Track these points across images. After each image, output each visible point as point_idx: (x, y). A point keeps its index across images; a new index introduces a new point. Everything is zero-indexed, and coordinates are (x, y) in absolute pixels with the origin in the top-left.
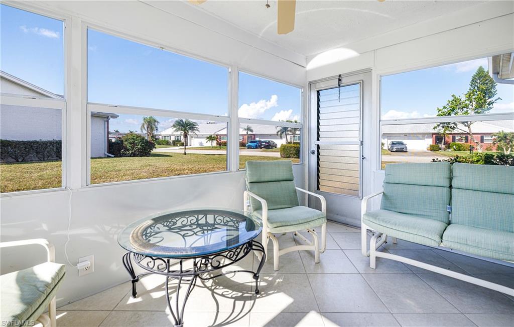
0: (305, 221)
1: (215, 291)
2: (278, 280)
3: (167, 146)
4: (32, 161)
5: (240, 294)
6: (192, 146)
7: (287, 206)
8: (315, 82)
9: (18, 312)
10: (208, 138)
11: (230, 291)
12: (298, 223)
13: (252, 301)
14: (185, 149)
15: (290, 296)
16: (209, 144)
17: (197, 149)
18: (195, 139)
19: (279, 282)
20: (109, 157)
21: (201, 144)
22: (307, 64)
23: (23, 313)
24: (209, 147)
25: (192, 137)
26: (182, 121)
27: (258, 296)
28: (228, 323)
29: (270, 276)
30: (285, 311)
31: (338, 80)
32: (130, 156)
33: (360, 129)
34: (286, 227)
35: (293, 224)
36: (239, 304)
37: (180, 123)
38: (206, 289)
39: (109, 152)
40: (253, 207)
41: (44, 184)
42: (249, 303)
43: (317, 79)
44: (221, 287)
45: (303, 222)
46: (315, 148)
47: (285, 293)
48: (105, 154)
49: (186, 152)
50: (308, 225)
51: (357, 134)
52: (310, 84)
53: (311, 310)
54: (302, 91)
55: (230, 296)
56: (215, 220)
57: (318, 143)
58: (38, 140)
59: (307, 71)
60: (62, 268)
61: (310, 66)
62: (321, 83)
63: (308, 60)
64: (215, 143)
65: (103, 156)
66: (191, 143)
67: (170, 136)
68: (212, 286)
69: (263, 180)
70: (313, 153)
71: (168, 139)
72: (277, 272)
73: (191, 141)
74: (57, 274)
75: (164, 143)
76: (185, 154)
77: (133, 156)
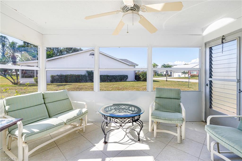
0: (169, 119)
1: (127, 134)
2: (152, 141)
3: (162, 77)
4: (113, 82)
5: (133, 138)
6: (174, 77)
7: (172, 111)
8: (209, 42)
9: (75, 116)
10: (182, 73)
11: (131, 136)
12: (165, 119)
13: (132, 141)
14: (167, 78)
15: (150, 148)
16: (183, 76)
17: (175, 78)
18: (176, 73)
19: (151, 142)
20: (135, 81)
21: (179, 76)
22: (203, 33)
23: (76, 116)
24: (183, 77)
25: (174, 72)
26: (165, 65)
27: (139, 142)
28: (122, 144)
29: (150, 138)
30: (143, 151)
31: (221, 39)
32: (142, 81)
33: (237, 71)
34: (158, 119)
35: (162, 119)
36: (130, 141)
37: (164, 66)
38: (125, 132)
39: (136, 79)
40: (155, 108)
41: (112, 89)
42: (133, 142)
43: (209, 40)
44: (130, 134)
45: (168, 119)
46: (208, 82)
47: (149, 146)
48: (134, 80)
49: (167, 80)
50: (170, 121)
51: (235, 74)
52: (206, 44)
53: (153, 156)
54: (200, 49)
55: (130, 137)
56: (134, 109)
57: (211, 79)
58: (115, 75)
59: (203, 37)
60: (87, 110)
61: (205, 33)
62: (212, 43)
63: (203, 30)
64: (187, 76)
65: (133, 81)
66: (174, 75)
67: (163, 72)
68: (128, 132)
69: (162, 97)
70: (207, 85)
71: (162, 73)
72: (155, 138)
73: (174, 74)
74: (86, 111)
75: (161, 75)
76: (167, 81)
77: (143, 81)
